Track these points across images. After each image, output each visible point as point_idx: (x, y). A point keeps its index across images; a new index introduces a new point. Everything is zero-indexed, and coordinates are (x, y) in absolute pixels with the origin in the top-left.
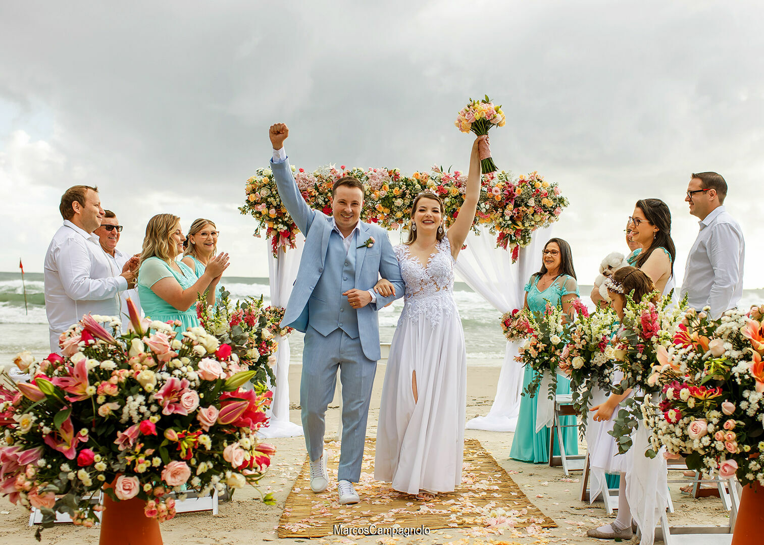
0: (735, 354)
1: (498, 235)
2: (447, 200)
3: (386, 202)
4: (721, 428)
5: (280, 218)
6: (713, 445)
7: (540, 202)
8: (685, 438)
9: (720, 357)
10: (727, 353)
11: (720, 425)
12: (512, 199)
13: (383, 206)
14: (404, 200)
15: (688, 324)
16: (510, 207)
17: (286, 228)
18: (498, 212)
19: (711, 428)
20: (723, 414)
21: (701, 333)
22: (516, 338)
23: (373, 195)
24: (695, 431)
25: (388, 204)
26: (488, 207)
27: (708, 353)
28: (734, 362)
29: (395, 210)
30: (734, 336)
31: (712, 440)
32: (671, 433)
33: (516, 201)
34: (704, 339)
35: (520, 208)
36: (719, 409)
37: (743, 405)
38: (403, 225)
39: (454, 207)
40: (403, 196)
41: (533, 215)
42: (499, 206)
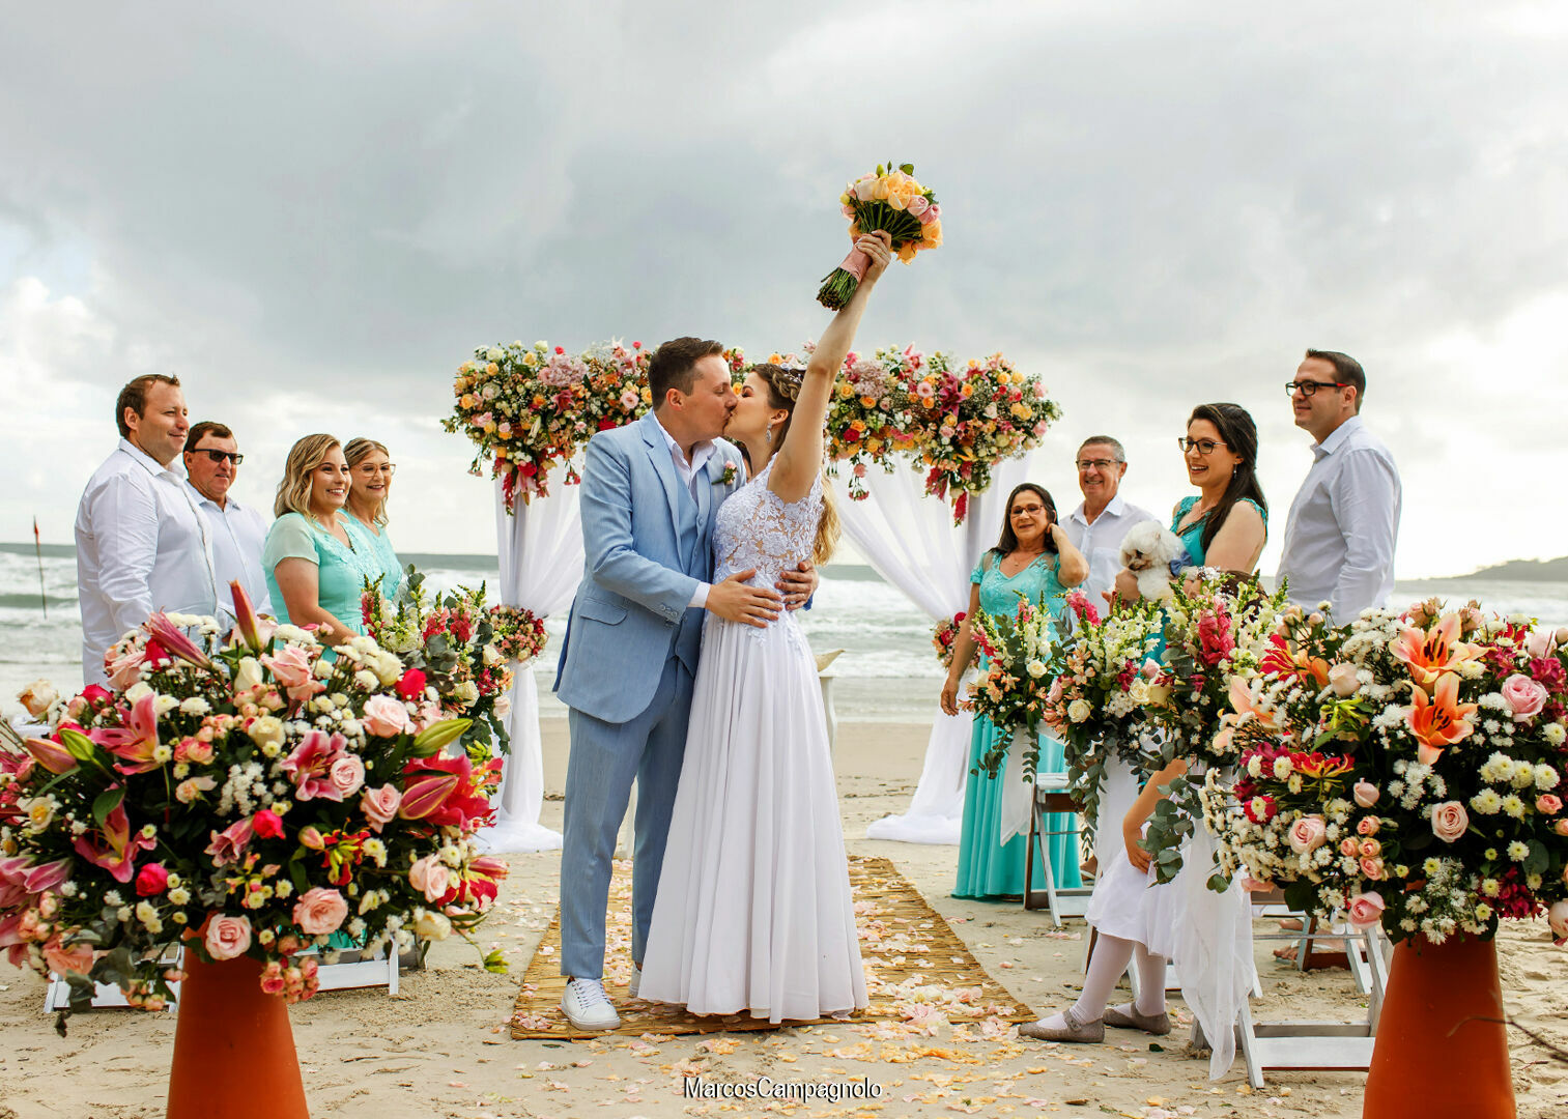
0: (1379, 692)
1: (927, 473)
4: (1353, 832)
5: (518, 440)
6: (1337, 864)
7: (1007, 410)
8: (1283, 851)
9: (1349, 697)
10: (1364, 690)
11: (1351, 826)
12: (955, 405)
15: (1287, 635)
16: (951, 419)
18: (928, 430)
19: (1333, 832)
20: (1356, 805)
21: (1313, 651)
24: (1303, 838)
26: (909, 418)
27: (1328, 690)
28: (1377, 707)
30: (1377, 657)
31: (1336, 855)
32: (1256, 842)
33: (962, 408)
34: (1320, 664)
35: (970, 422)
36: (1348, 796)
37: (1395, 788)
39: (846, 419)
41: (994, 435)
42: (928, 418)
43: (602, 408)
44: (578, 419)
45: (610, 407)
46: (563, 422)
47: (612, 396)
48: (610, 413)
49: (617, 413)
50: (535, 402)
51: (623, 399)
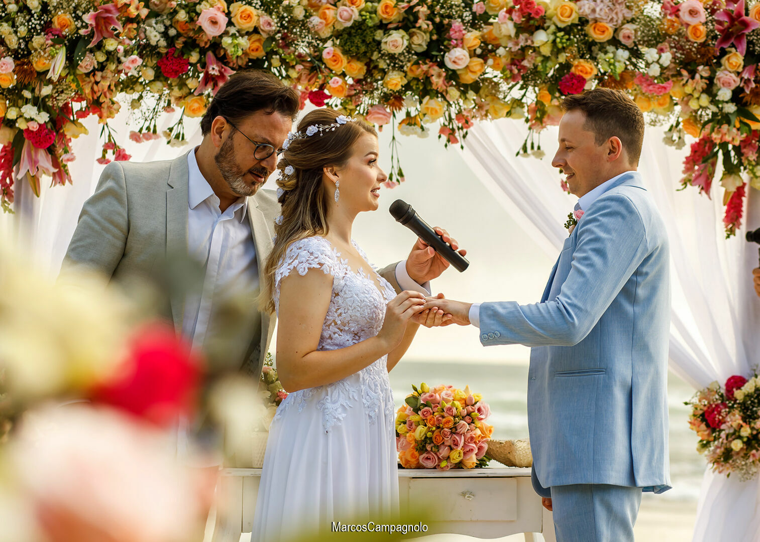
1: (687, 151)
2: (541, 38)
3: (357, 40)
5: (26, 87)
12: (739, 38)
13: (345, 52)
14: (411, 35)
16: (734, 60)
17: (44, 117)
18: (697, 76)
22: (740, 462)
23: (315, 20)
25: (363, 49)
26: (667, 58)
29: (382, 65)
33: (750, 43)
38: (401, 115)
39: (562, 58)
40: (408, 23)
42: (699, 57)
43: (165, 34)
44: (127, 53)
45: (179, 35)
46: (101, 58)
47: (182, 16)
48: (179, 44)
49: (191, 44)
50: (56, 25)
51: (203, 21)
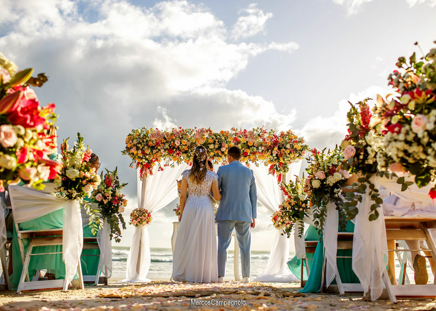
1: (269, 167)
2: (239, 145)
5: (144, 156)
7: (293, 146)
12: (277, 144)
14: (215, 145)
16: (276, 149)
17: (147, 162)
18: (269, 152)
26: (263, 149)
29: (210, 151)
35: (282, 150)
38: (215, 161)
39: (244, 149)
41: (289, 154)
42: (269, 148)
43: (169, 146)
45: (172, 146)
46: (157, 150)
47: (172, 142)
49: (174, 147)
50: (149, 144)
51: (176, 143)
